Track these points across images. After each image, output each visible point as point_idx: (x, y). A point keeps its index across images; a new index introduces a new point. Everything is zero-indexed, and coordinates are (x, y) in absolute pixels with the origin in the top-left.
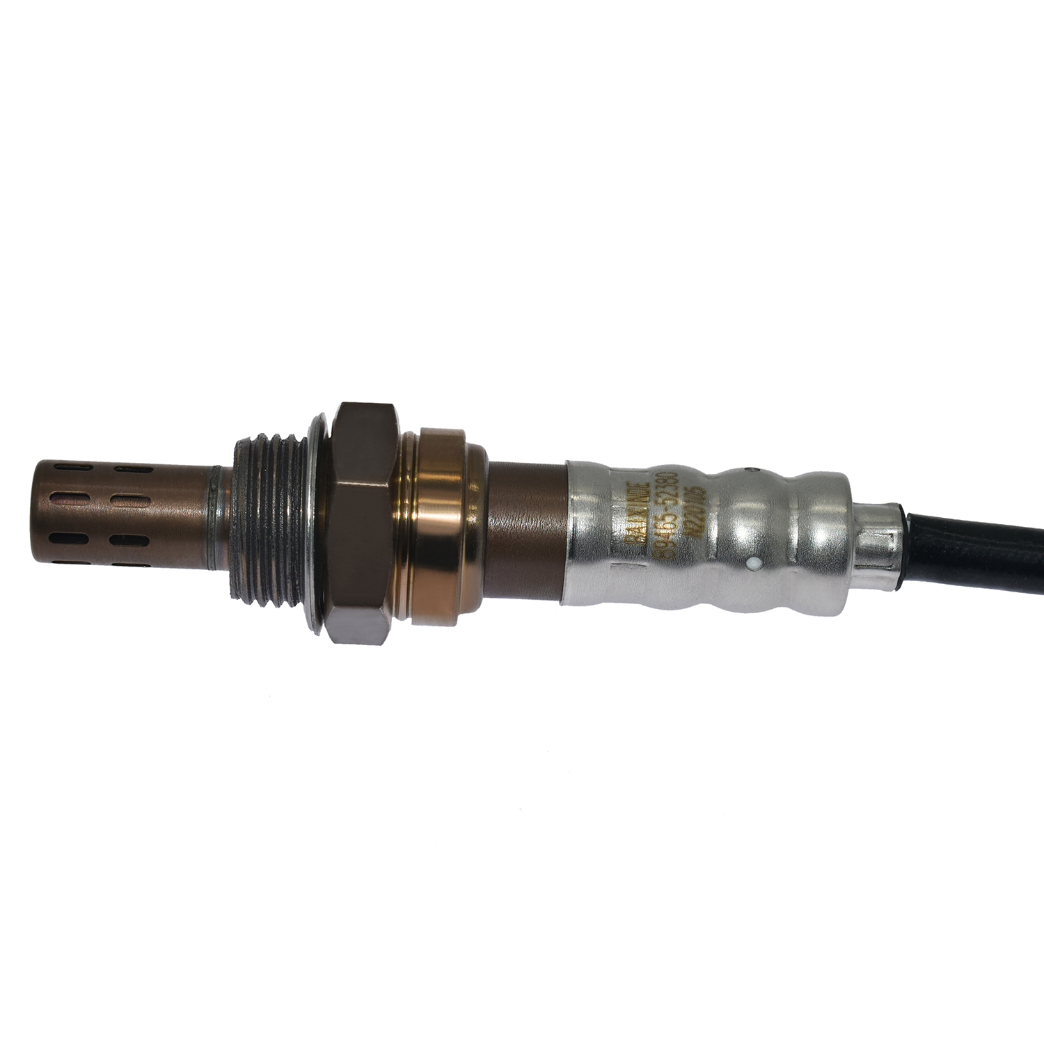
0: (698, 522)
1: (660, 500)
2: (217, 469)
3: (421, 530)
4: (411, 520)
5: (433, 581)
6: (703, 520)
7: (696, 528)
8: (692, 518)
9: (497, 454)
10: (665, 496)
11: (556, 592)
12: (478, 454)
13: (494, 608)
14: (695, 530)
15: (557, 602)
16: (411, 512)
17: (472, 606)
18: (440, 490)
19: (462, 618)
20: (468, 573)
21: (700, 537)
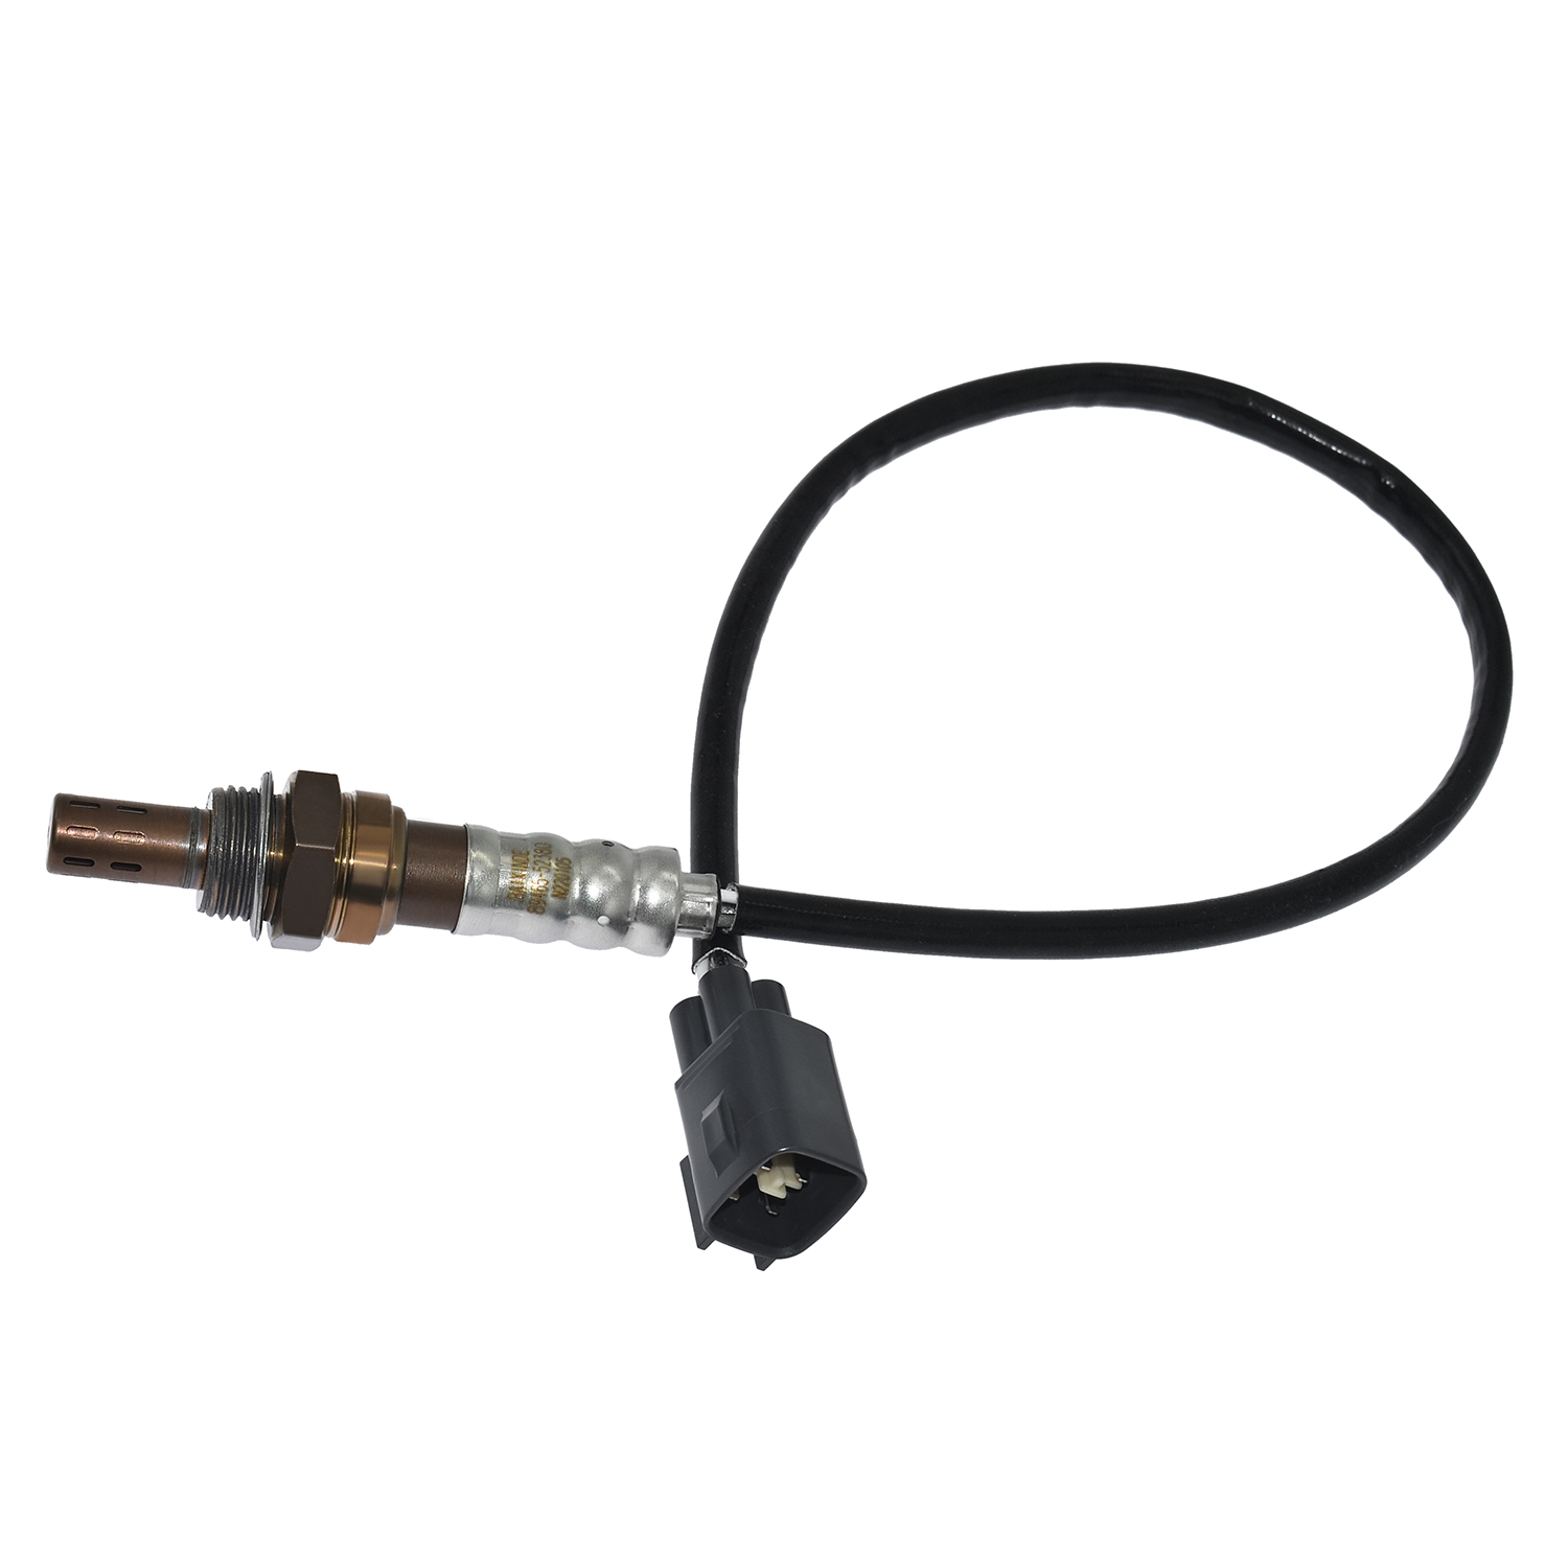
0: (565, 887)
1: (537, 868)
2: (196, 811)
3: (358, 878)
4: (349, 864)
5: (360, 911)
6: (568, 885)
7: (563, 891)
8: (560, 884)
9: (413, 814)
10: (541, 865)
11: (452, 926)
12: (400, 813)
13: (400, 931)
14: (563, 892)
15: (448, 932)
16: (350, 858)
17: (386, 930)
18: (372, 844)
19: (378, 938)
20: (388, 908)
21: (565, 898)
